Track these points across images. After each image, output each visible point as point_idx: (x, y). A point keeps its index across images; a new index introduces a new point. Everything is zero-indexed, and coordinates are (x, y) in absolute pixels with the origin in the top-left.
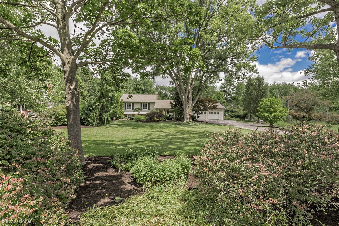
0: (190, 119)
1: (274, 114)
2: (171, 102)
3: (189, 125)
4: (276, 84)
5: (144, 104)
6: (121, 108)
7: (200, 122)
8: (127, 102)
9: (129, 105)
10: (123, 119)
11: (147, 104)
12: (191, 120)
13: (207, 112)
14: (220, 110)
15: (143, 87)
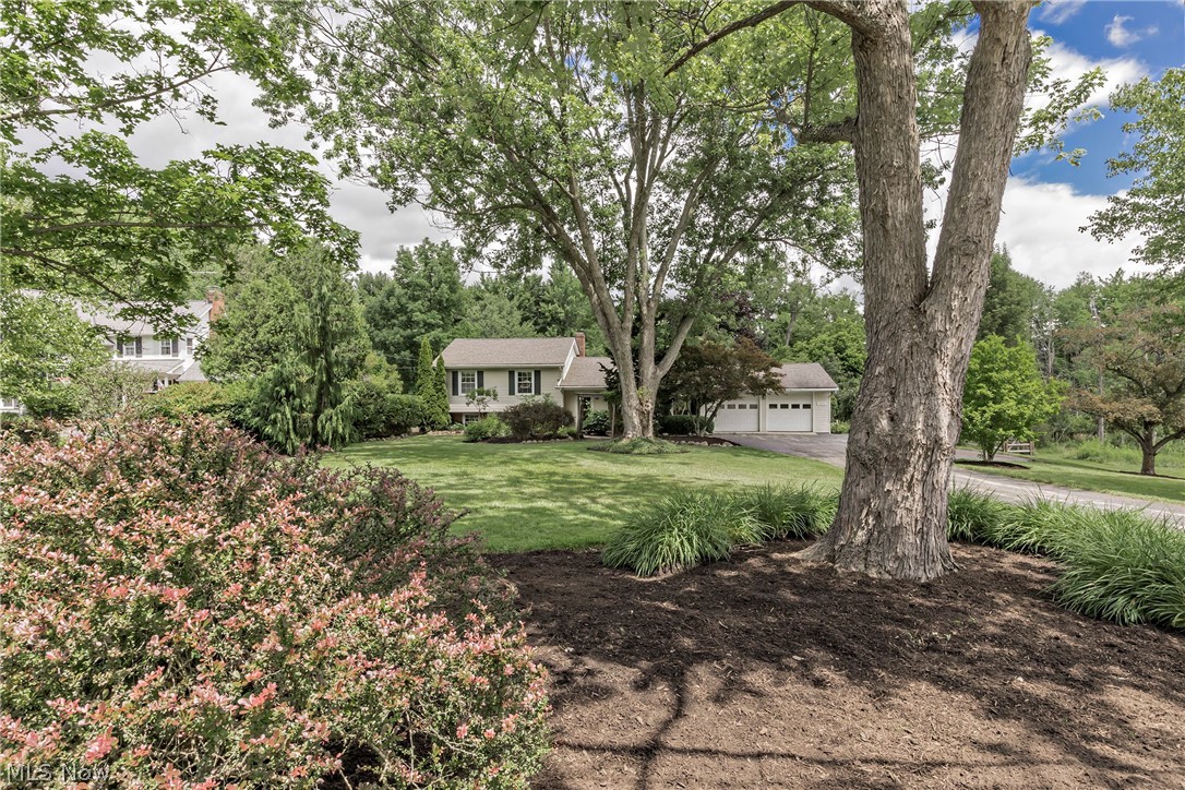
0: (645, 428)
1: (992, 408)
2: (603, 367)
3: (636, 451)
4: (1125, 277)
5: (520, 374)
6: (438, 391)
7: (706, 443)
8: (461, 369)
9: (468, 380)
10: (445, 429)
11: (530, 374)
12: (650, 434)
13: (764, 404)
14: (816, 392)
15: (560, 310)
